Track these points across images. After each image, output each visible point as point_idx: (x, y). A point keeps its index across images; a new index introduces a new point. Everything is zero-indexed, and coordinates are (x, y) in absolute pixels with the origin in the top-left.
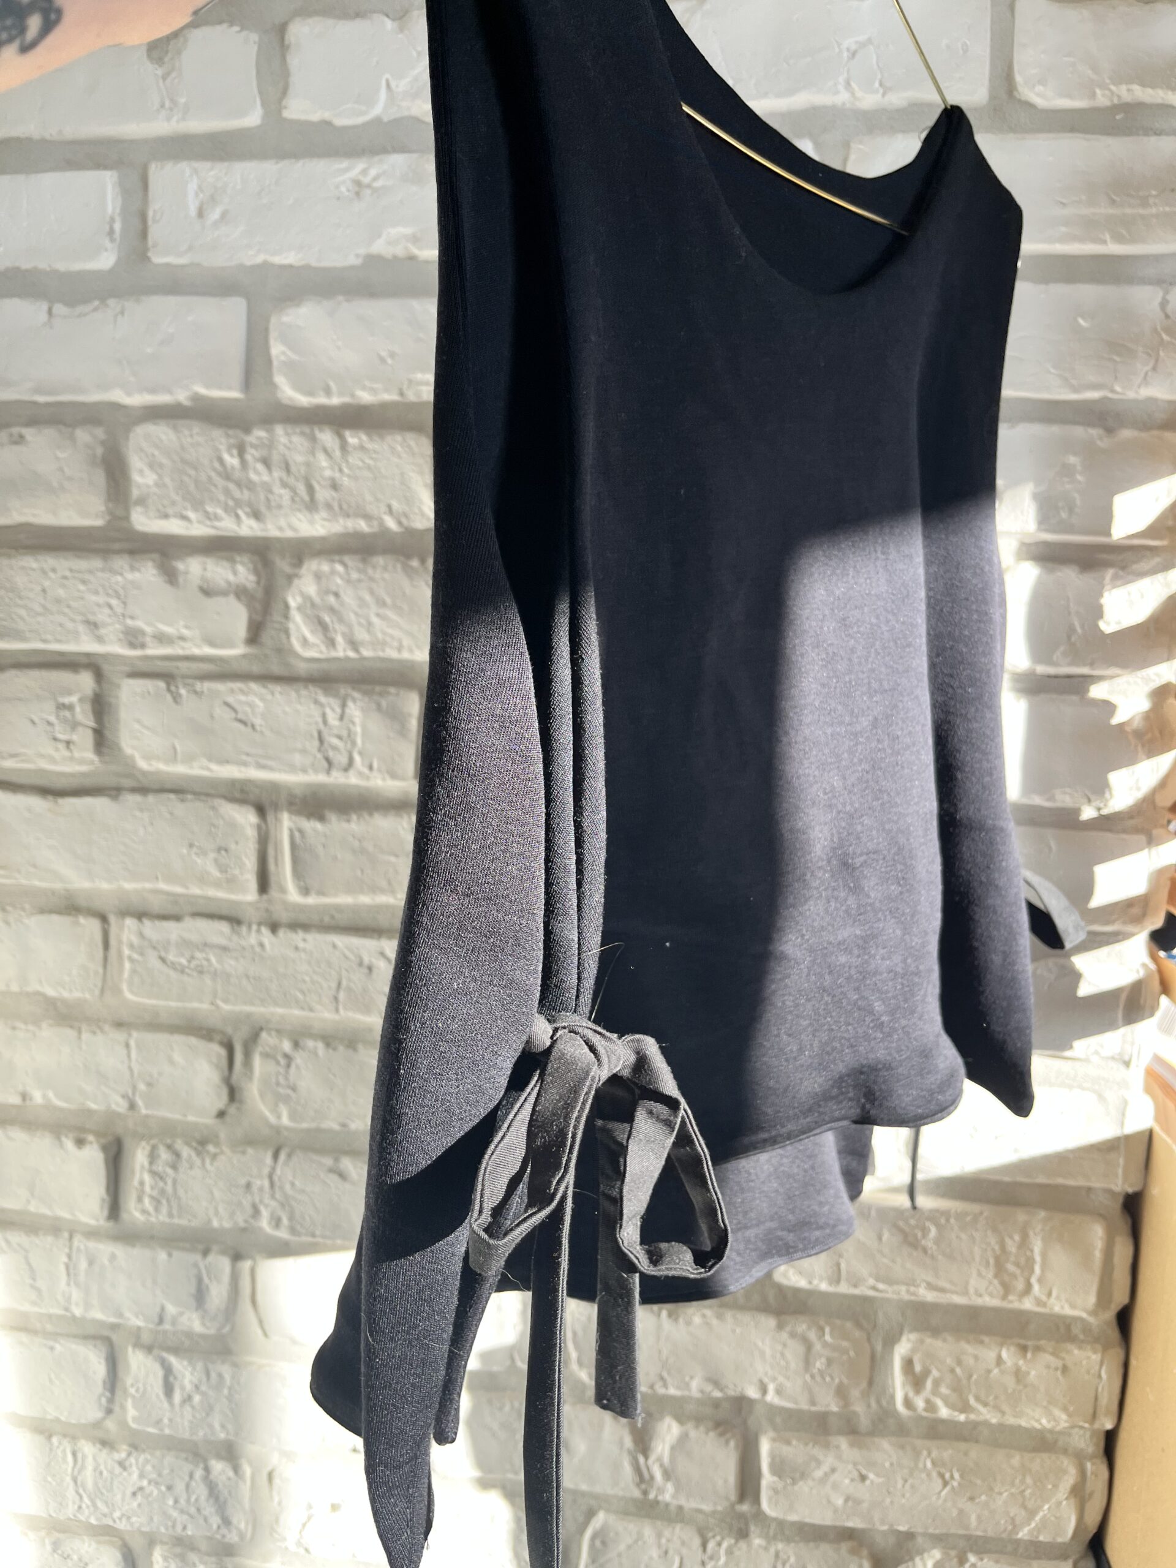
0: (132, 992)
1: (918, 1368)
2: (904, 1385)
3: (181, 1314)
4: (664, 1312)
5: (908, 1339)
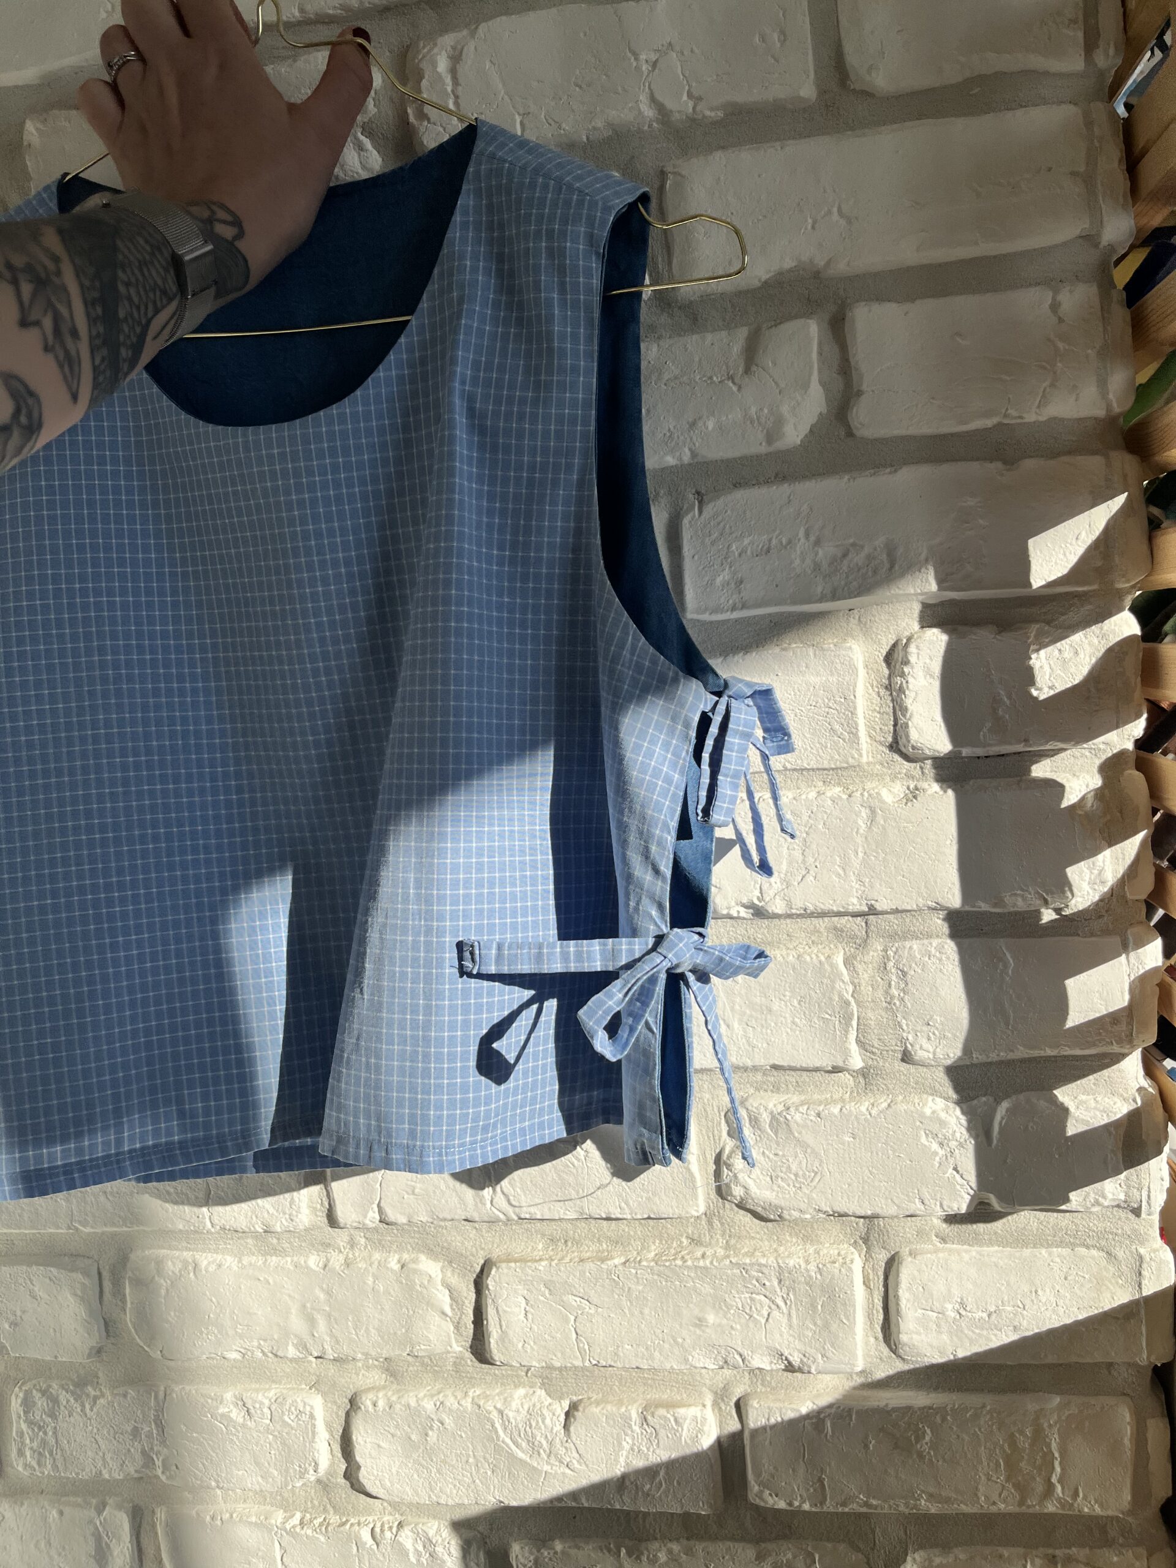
4: (623, 1551)
5: (914, 1559)
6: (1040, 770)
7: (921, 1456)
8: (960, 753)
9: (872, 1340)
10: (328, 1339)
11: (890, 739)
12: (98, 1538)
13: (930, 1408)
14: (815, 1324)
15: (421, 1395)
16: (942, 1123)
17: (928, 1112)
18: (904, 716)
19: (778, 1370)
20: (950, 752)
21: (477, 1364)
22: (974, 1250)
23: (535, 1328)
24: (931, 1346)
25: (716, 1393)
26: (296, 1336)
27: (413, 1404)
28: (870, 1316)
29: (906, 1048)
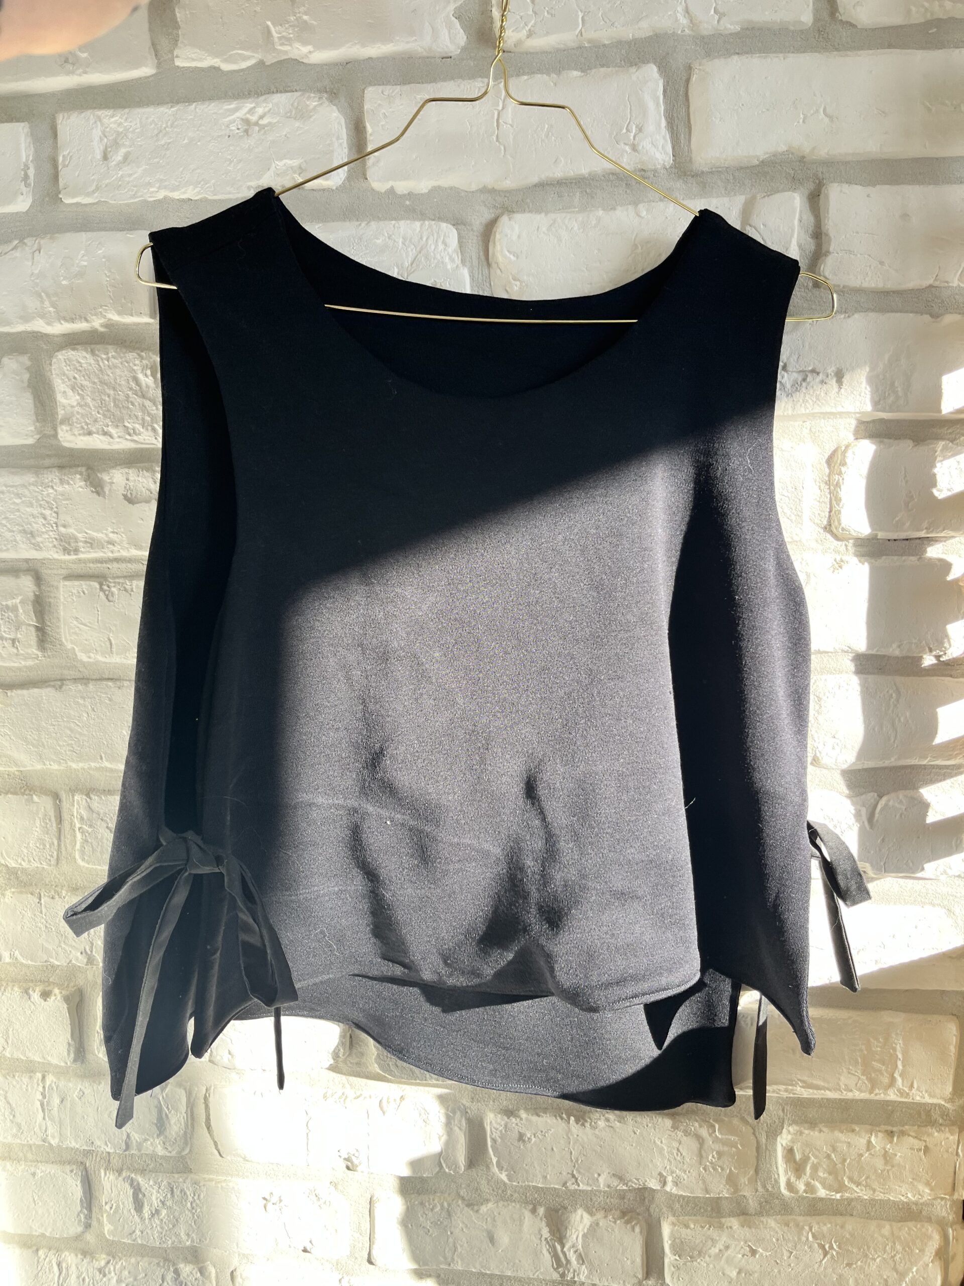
0: (83, 860)
1: (798, 1157)
2: (786, 1172)
3: (146, 1140)
4: (572, 1118)
5: (789, 1132)
6: (933, 552)
8: (876, 535)
11: (825, 522)
12: (160, 1110)
16: (838, 811)
18: (838, 505)
20: (869, 535)
29: (815, 755)
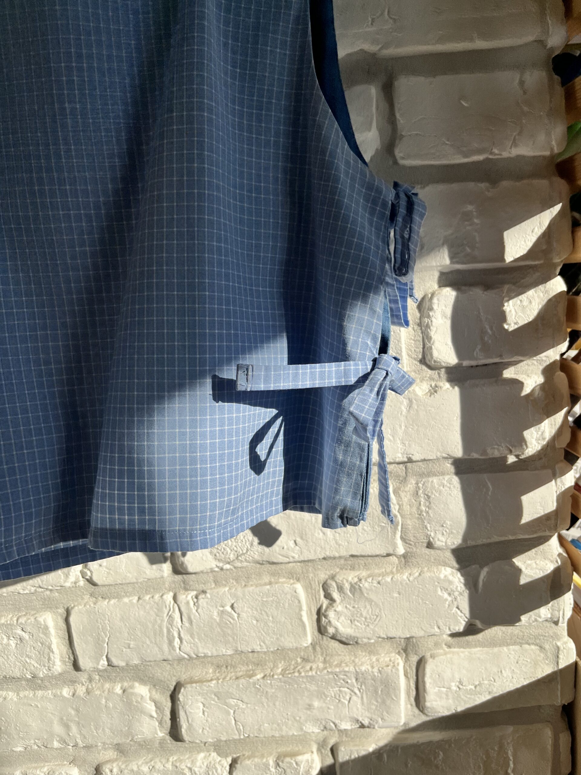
6: (509, 373)
7: (437, 767)
8: (462, 364)
9: (409, 706)
10: (79, 736)
11: (420, 356)
13: (443, 741)
14: (377, 701)
15: (140, 763)
16: (450, 582)
17: (442, 576)
18: (430, 342)
19: (355, 728)
20: (457, 364)
21: (174, 742)
22: (467, 651)
23: (209, 720)
24: (443, 707)
25: (319, 744)
26: (58, 736)
27: (135, 768)
28: (408, 694)
29: (430, 540)
